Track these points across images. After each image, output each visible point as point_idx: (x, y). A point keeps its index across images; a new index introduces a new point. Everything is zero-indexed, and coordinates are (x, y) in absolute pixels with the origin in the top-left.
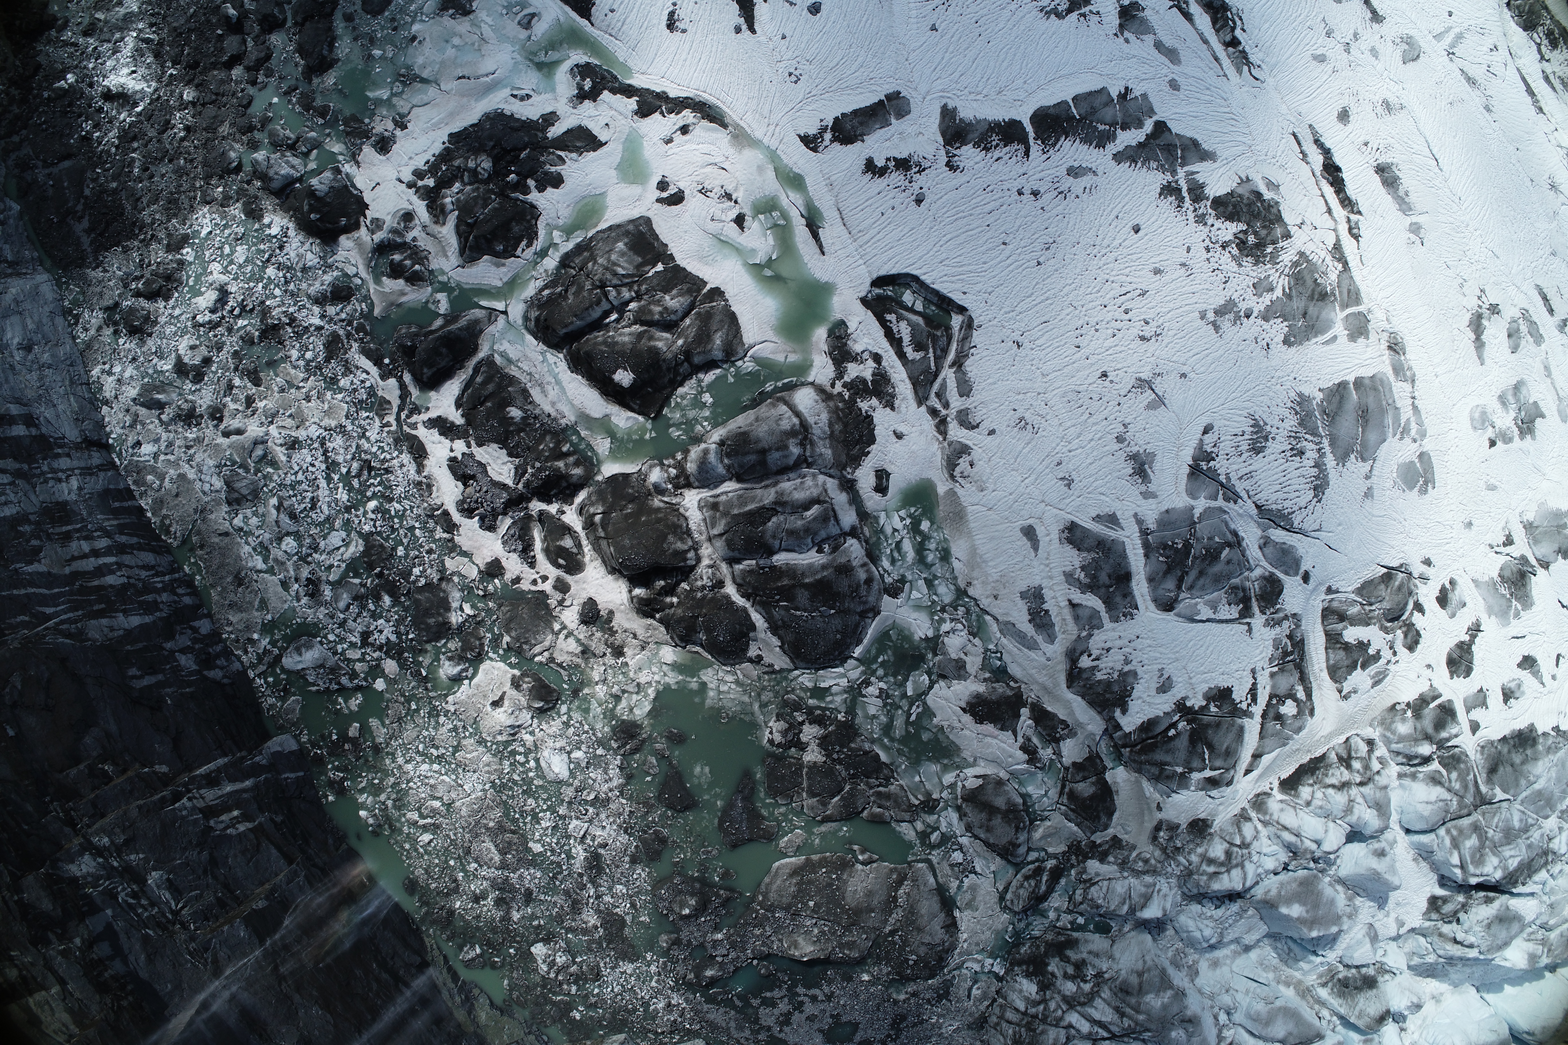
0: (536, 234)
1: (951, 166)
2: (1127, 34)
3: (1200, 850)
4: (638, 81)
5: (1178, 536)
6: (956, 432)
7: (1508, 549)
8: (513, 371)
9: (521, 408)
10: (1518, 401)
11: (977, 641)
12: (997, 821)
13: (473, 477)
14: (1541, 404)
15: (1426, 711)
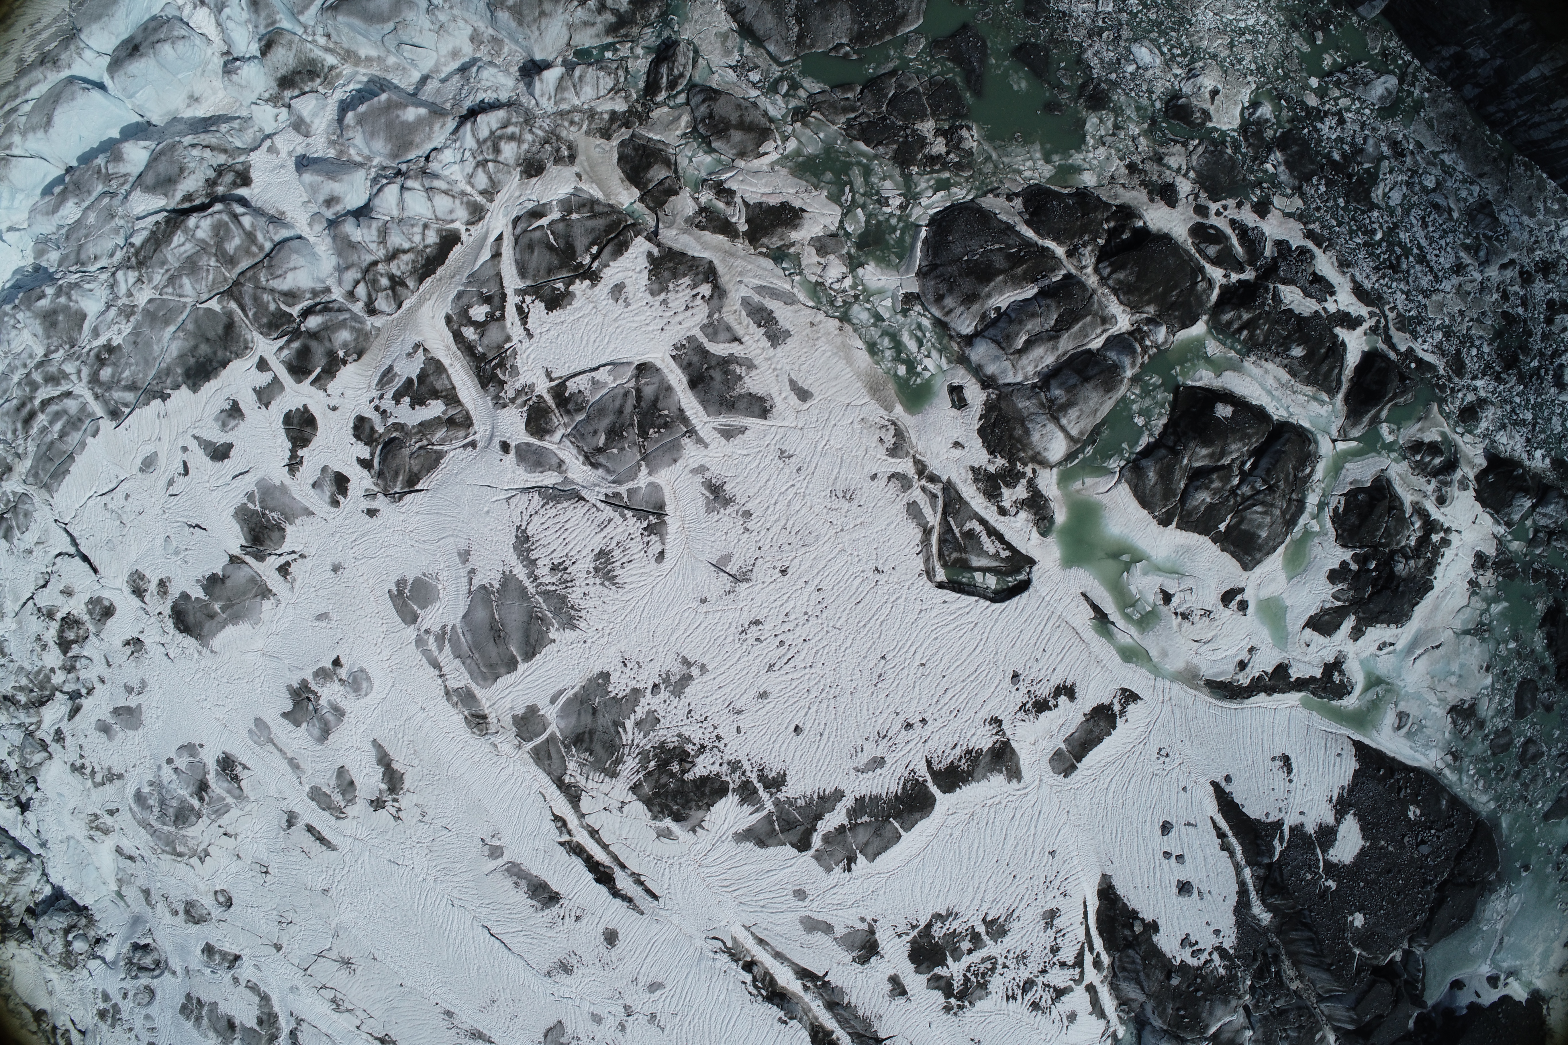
0: (1333, 522)
1: (997, 721)
2: (865, 926)
3: (525, 146)
4: (1294, 698)
5: (657, 441)
6: (906, 466)
7: (282, 560)
8: (1309, 390)
9: (1293, 358)
10: (322, 719)
11: (813, 279)
12: (734, 117)
13: (1311, 283)
14: (291, 727)
15: (323, 362)
